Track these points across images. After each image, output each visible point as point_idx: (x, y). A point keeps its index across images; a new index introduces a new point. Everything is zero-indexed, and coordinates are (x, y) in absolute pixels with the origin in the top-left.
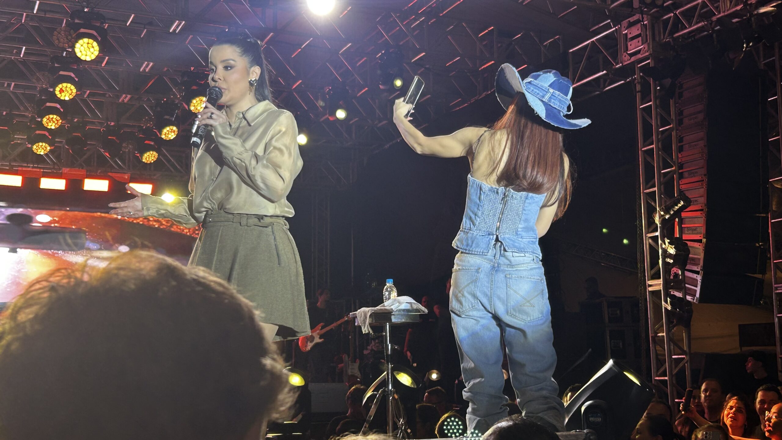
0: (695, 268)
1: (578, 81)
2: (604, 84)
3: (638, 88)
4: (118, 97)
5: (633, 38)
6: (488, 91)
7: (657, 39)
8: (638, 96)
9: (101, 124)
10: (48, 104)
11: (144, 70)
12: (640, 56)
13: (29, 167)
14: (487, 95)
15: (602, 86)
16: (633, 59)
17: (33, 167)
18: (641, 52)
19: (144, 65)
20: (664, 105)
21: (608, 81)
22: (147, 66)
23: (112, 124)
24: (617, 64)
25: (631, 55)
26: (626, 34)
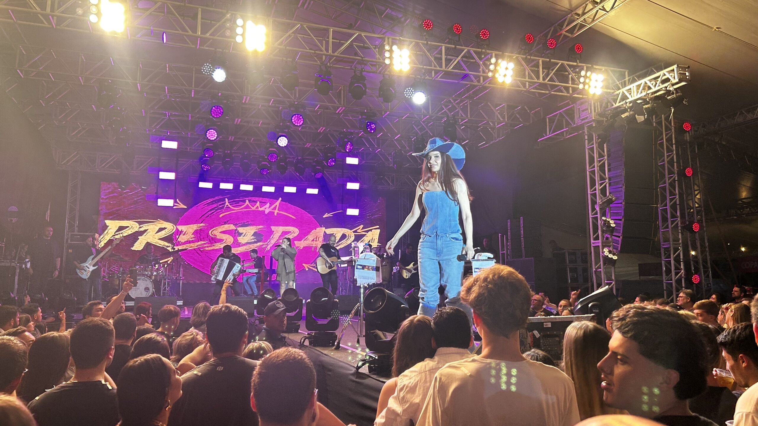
0: (617, 234)
1: (552, 133)
2: (566, 134)
3: (586, 137)
4: (304, 145)
5: (583, 111)
6: (500, 138)
7: (597, 111)
8: (587, 141)
9: (294, 158)
10: (270, 149)
11: (320, 131)
12: (587, 120)
13: (256, 180)
14: (499, 140)
15: (565, 136)
16: (583, 122)
17: (258, 181)
18: (588, 118)
19: (320, 129)
20: (601, 147)
21: (568, 133)
22: (321, 130)
23: (300, 158)
24: (574, 124)
25: (582, 120)
26: (579, 109)
